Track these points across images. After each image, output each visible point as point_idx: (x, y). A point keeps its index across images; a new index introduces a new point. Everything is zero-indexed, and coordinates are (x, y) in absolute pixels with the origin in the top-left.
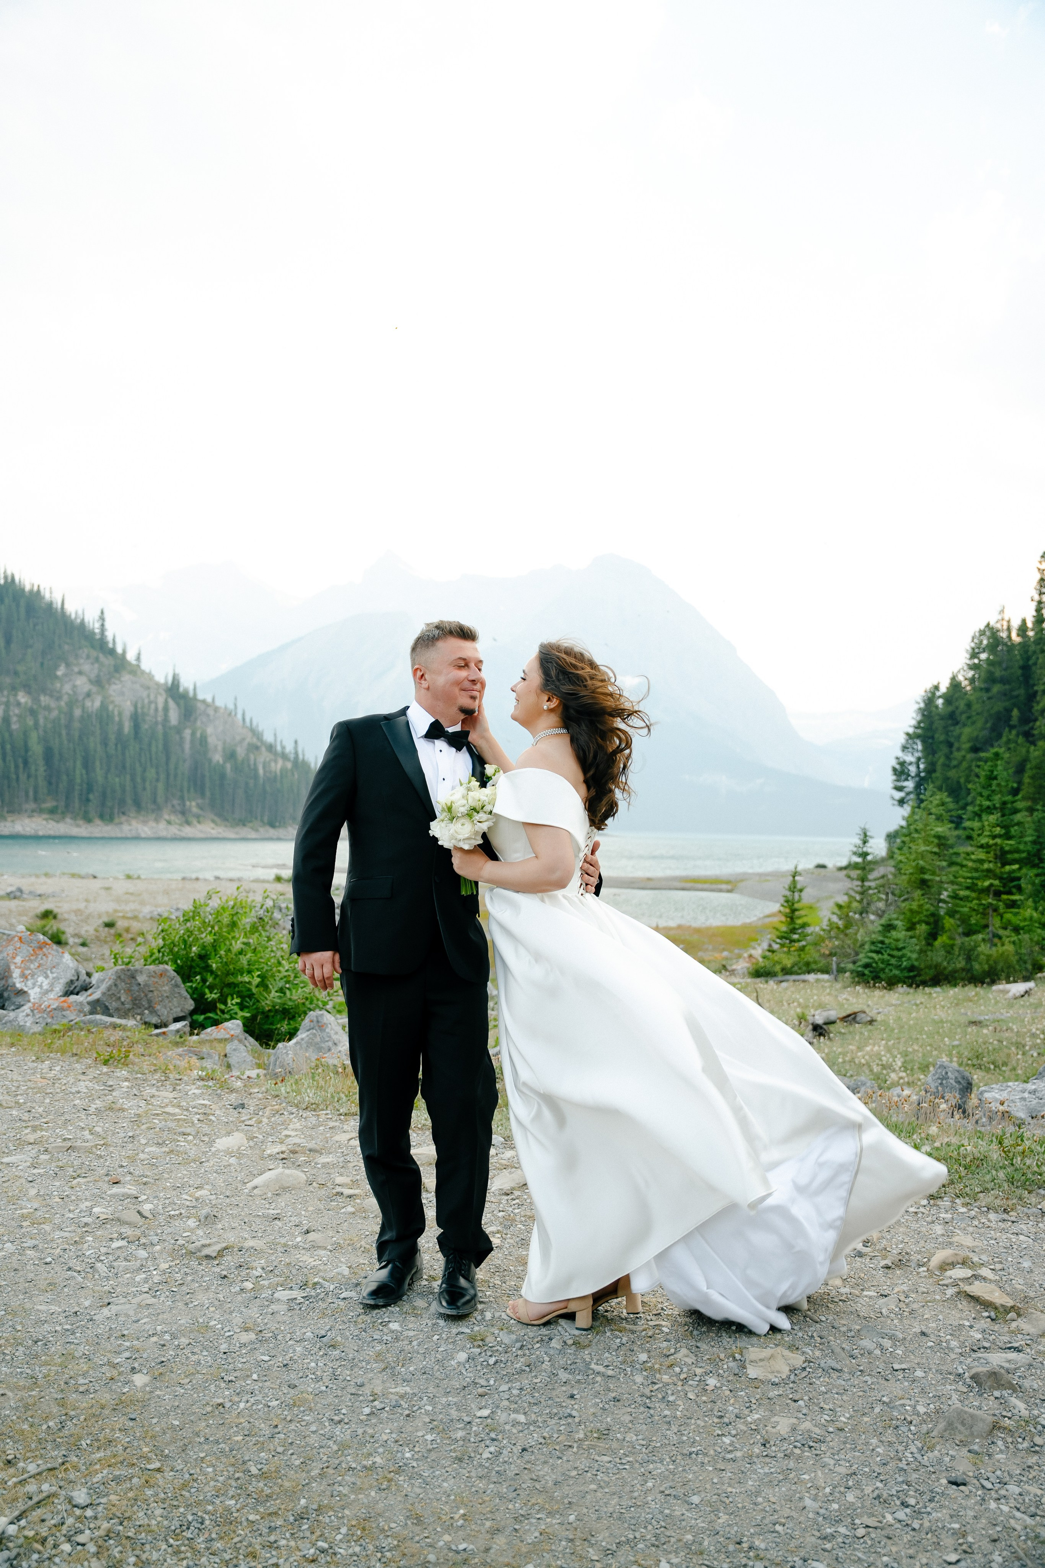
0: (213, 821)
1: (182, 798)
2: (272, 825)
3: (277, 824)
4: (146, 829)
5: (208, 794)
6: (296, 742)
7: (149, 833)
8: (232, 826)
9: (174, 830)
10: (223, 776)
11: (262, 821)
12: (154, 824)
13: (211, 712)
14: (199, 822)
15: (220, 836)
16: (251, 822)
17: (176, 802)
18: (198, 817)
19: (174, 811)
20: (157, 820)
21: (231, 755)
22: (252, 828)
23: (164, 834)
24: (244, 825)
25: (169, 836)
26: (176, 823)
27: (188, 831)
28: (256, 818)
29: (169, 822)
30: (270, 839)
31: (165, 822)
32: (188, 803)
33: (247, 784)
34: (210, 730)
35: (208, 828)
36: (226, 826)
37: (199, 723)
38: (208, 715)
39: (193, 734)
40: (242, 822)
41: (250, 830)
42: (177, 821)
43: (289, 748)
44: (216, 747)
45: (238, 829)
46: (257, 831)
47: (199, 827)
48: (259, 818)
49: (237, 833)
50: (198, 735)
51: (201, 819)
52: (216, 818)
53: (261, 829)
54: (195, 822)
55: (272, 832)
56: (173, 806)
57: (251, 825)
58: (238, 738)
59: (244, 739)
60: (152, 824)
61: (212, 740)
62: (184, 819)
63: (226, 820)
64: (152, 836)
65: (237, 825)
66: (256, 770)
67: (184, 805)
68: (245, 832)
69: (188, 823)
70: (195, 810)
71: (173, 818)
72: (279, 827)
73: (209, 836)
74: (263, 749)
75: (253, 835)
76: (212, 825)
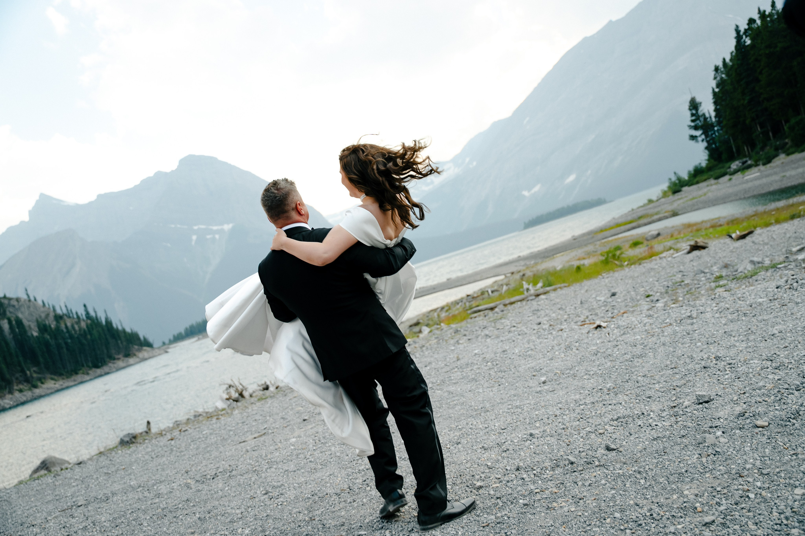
0: (52, 379)
1: (23, 371)
2: (97, 366)
3: (100, 364)
4: (6, 401)
5: (41, 360)
6: (85, 306)
7: (11, 403)
8: (68, 377)
9: (29, 394)
10: (47, 344)
11: (88, 366)
12: (10, 396)
13: (14, 303)
14: (42, 383)
15: (64, 386)
16: (80, 370)
17: (18, 375)
18: (40, 380)
19: (20, 383)
20: (11, 392)
21: (43, 328)
22: (83, 373)
23: (24, 399)
24: (77, 373)
25: (29, 399)
26: (26, 390)
27: (37, 391)
28: (83, 366)
29: (21, 391)
30: (101, 376)
31: (17, 392)
32: (28, 372)
33: (66, 343)
34: (20, 316)
35: (50, 384)
36: (63, 379)
37: (8, 314)
38: (14, 306)
39: (10, 322)
40: (75, 372)
41: (82, 375)
42: (26, 388)
43: (82, 312)
44: (29, 326)
45: (74, 377)
46: (88, 374)
47: (45, 386)
48: (85, 365)
49: (75, 381)
50: (14, 322)
51: (43, 380)
52: (53, 376)
53: (90, 372)
54: (39, 384)
55: (99, 371)
56: (17, 379)
57: (81, 372)
58: (43, 315)
59: (48, 315)
60: (9, 396)
61: (26, 323)
62: (30, 385)
63: (61, 375)
64: (15, 404)
65: (71, 375)
66: (68, 331)
67: (26, 374)
68: (79, 377)
69: (35, 387)
70: (35, 375)
71: (21, 387)
72: (102, 366)
73: (56, 389)
74: (65, 317)
75: (87, 378)
76: (53, 382)
